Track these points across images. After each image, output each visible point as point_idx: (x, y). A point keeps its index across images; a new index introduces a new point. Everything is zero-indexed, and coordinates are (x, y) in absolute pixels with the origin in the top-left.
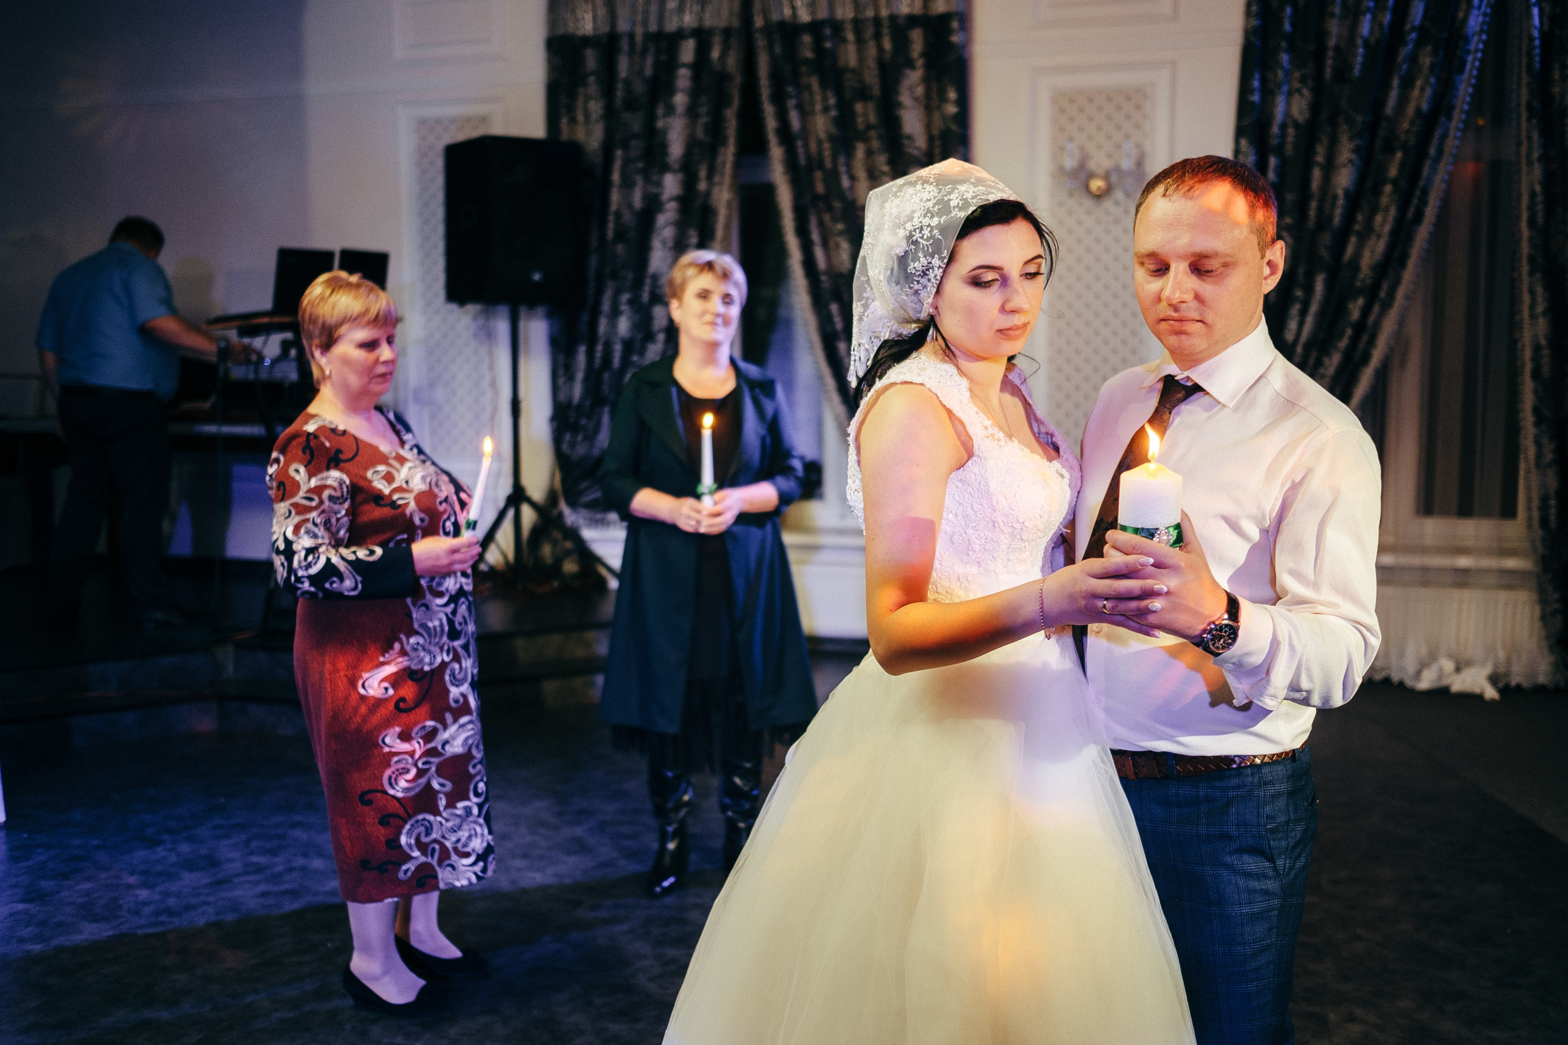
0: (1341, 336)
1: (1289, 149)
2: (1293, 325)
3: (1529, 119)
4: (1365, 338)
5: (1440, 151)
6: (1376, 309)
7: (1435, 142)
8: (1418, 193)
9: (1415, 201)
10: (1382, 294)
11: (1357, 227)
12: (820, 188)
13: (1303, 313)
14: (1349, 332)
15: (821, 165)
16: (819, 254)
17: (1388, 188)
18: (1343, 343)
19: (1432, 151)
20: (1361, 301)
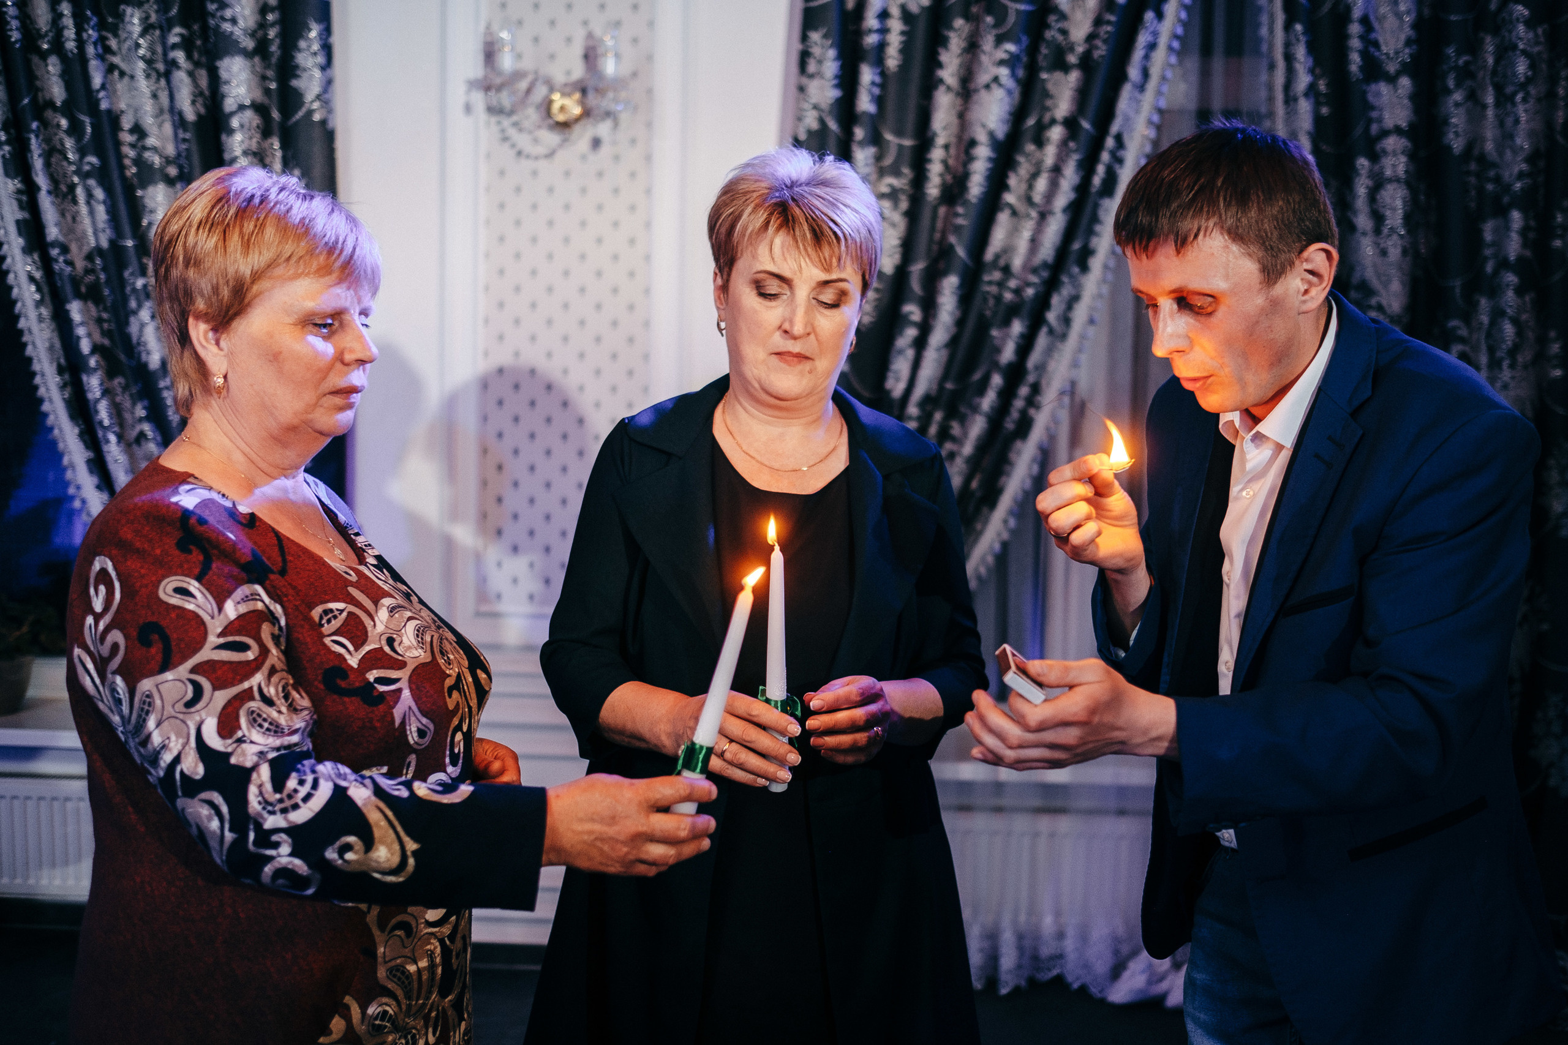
0: (982, 387)
1: (893, 61)
2: (901, 366)
3: (1288, 27)
4: (1024, 391)
5: (1146, 74)
6: (1042, 340)
7: (1138, 54)
8: (1110, 142)
9: (1105, 156)
10: (1051, 316)
11: (1009, 198)
12: (57, 92)
13: (920, 344)
14: (997, 380)
15: (58, 46)
16: (47, 204)
17: (1056, 133)
18: (988, 401)
19: (1133, 73)
20: (1017, 327)
